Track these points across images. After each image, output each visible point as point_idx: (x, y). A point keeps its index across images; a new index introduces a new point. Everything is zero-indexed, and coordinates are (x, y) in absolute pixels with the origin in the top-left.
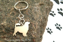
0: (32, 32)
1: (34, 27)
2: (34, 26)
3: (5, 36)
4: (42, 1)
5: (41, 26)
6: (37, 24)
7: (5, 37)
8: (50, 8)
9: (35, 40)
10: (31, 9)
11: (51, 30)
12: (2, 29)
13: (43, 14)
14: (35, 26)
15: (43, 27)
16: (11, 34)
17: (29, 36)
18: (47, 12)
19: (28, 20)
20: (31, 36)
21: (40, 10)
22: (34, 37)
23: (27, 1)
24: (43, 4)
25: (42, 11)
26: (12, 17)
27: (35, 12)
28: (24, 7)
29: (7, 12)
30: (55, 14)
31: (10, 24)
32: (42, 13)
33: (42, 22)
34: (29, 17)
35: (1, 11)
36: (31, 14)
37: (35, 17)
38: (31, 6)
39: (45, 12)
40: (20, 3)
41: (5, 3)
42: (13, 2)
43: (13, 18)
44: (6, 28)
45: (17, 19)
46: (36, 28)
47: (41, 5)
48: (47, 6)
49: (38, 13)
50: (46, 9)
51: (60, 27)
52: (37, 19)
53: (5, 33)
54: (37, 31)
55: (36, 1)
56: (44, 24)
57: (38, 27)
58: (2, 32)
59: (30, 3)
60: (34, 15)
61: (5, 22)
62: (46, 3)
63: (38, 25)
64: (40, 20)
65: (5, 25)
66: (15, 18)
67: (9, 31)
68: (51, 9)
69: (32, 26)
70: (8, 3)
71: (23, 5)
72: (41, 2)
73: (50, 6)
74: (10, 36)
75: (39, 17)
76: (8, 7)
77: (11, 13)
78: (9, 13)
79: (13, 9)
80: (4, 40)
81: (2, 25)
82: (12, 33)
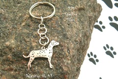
0: (63, 62)
1: (66, 53)
2: (66, 50)
3: (11, 66)
4: (83, 3)
5: (78, 50)
6: (73, 46)
7: (12, 70)
8: (96, 16)
9: (67, 76)
10: (61, 18)
11: (95, 56)
12: (6, 53)
13: (83, 28)
14: (68, 50)
15: (83, 52)
16: (23, 64)
17: (57, 69)
18: (90, 23)
19: (56, 38)
20: (61, 68)
21: (78, 20)
22: (66, 70)
23: (55, 2)
24: (83, 9)
25: (82, 22)
26: (25, 31)
27: (69, 24)
28: (48, 13)
29: (16, 22)
30: (104, 27)
31: (23, 45)
32: (82, 25)
33: (81, 42)
34: (58, 33)
35: (5, 18)
36: (62, 28)
37: (69, 34)
38: (62, 12)
39: (86, 23)
40: (40, 4)
41: (12, 4)
42: (28, 2)
43: (28, 33)
44: (13, 52)
45: (34, 35)
46: (69, 53)
47: (80, 10)
48: (92, 13)
49: (74, 26)
50: (90, 17)
51: (112, 52)
52: (72, 37)
53: (12, 62)
54: (71, 60)
55: (72, 3)
56: (84, 46)
57: (73, 52)
58: (7, 60)
59: (60, 6)
60: (67, 29)
61: (13, 41)
62: (90, 6)
63: (73, 49)
64: (77, 40)
65: (13, 46)
66: (32, 34)
67: (19, 57)
68: (98, 17)
69: (62, 50)
70: (19, 3)
71: (47, 9)
72: (81, 5)
73: (97, 13)
74: (22, 68)
75: (76, 33)
76: (18, 12)
77: (23, 24)
78: (21, 24)
79: (29, 16)
80: (11, 75)
81: (7, 47)
82: (24, 62)
